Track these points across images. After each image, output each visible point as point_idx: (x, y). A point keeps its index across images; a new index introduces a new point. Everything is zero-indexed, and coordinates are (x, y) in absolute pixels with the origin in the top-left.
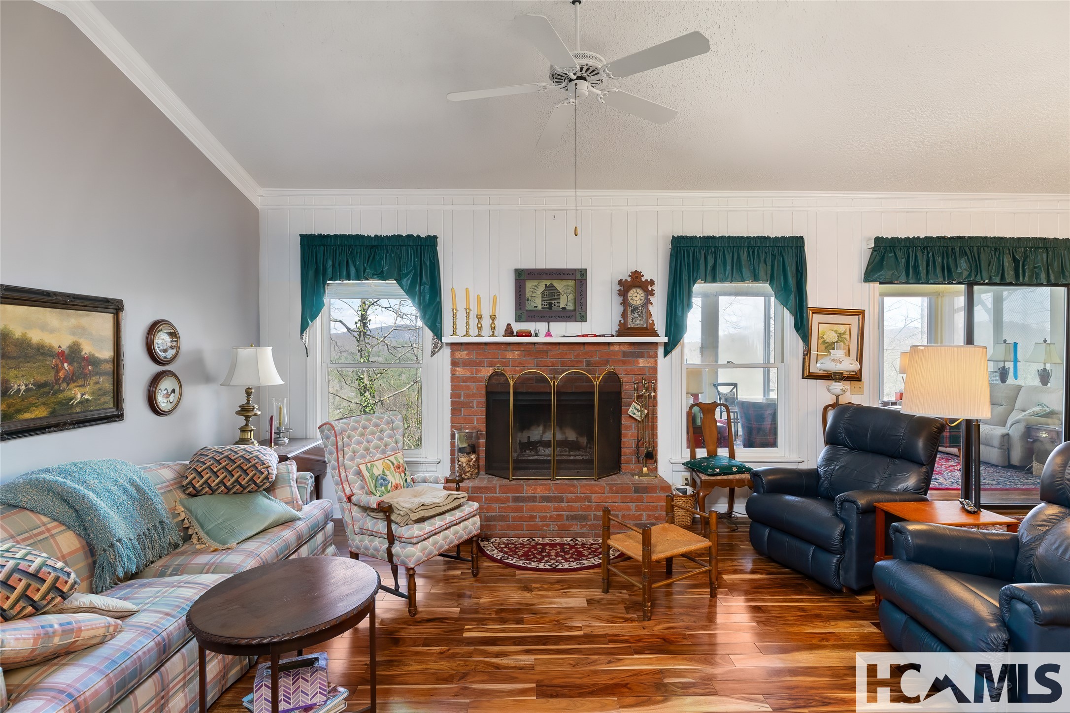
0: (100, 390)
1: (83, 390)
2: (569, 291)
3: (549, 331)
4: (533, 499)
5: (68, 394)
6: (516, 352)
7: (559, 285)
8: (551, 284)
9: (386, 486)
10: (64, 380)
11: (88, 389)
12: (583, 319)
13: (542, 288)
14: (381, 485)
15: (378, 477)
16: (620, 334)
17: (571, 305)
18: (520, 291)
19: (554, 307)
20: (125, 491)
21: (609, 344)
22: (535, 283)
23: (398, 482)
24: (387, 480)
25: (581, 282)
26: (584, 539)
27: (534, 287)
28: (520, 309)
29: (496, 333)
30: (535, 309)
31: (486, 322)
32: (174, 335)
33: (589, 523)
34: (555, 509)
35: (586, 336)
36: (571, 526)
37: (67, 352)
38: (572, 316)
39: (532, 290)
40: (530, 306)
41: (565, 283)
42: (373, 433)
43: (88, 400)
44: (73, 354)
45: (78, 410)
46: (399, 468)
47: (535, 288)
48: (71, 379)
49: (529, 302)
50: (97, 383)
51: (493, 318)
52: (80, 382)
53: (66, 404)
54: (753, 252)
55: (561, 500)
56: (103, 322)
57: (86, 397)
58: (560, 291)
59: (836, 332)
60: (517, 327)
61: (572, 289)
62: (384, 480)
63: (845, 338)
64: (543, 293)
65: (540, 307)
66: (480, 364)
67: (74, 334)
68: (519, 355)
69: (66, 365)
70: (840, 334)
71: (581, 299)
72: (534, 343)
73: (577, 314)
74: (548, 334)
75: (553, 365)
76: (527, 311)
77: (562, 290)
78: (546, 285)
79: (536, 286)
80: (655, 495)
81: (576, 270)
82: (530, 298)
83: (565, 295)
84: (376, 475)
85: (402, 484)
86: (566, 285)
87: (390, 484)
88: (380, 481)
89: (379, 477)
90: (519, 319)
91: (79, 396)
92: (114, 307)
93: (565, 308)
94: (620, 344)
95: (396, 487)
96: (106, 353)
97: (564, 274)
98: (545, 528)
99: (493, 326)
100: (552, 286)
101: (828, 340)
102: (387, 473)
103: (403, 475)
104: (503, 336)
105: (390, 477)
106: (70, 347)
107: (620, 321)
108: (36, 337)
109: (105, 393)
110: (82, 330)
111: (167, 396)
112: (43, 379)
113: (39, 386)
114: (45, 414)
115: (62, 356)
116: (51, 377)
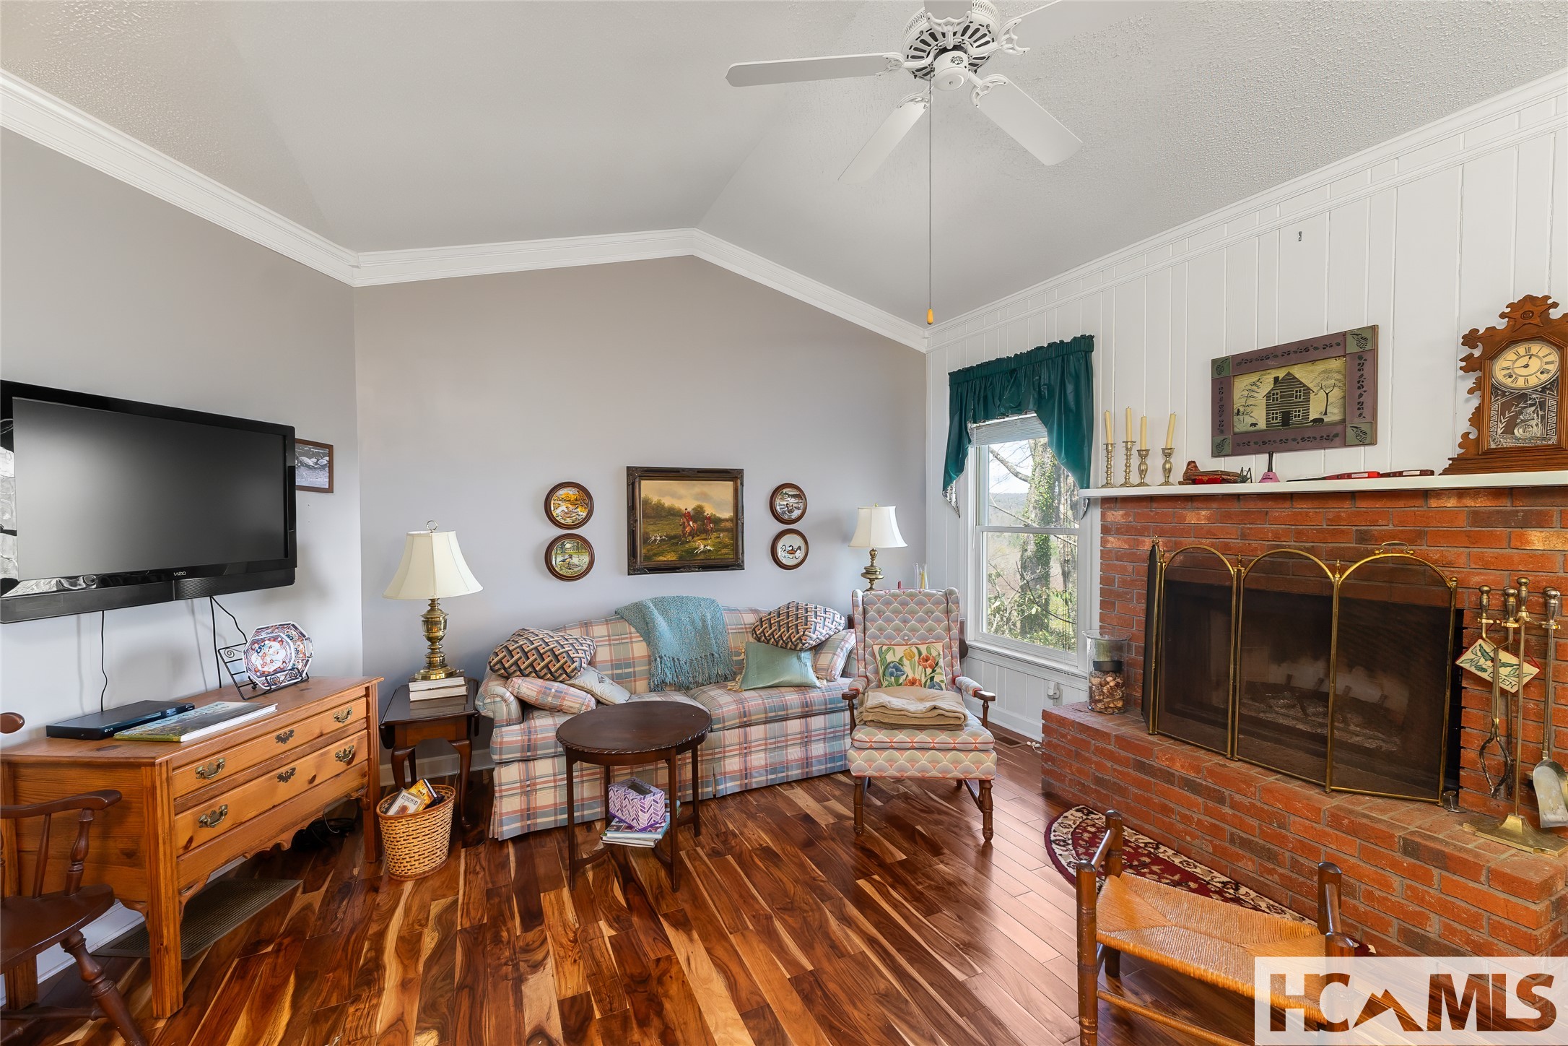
0: (720, 543)
1: (706, 542)
2: (1333, 381)
3: (1270, 469)
4: (1168, 777)
5: (694, 545)
6: (1204, 513)
7: (1303, 373)
8: (1289, 374)
9: (897, 677)
10: (690, 535)
11: (709, 541)
12: (1366, 437)
13: (1267, 384)
14: (892, 674)
15: (889, 664)
16: (1457, 466)
17: (1336, 411)
18: (1221, 399)
19: (1294, 420)
20: (693, 622)
21: (1425, 494)
22: (1253, 378)
23: (917, 677)
24: (901, 671)
25: (1360, 358)
26: (1253, 894)
27: (1250, 387)
28: (1222, 432)
29: (1171, 480)
30: (1253, 428)
31: (1156, 462)
32: (801, 495)
33: (1280, 870)
34: (1208, 812)
36: (1239, 858)
37: (692, 513)
38: (1336, 435)
39: (1246, 393)
40: (1242, 425)
41: (1320, 367)
42: (913, 612)
43: (710, 550)
44: (698, 515)
45: (702, 557)
46: (927, 661)
47: (1254, 388)
48: (693, 534)
49: (1241, 417)
50: (719, 537)
51: (1168, 453)
52: (703, 536)
53: (691, 552)
55: (1221, 800)
56: (724, 490)
57: (708, 548)
58: (1310, 386)
60: (1209, 464)
61: (1340, 377)
62: (897, 669)
64: (1268, 396)
65: (1262, 425)
66: (1141, 532)
67: (697, 499)
68: (1208, 518)
69: (691, 523)
71: (1361, 396)
72: (1238, 496)
73: (1349, 430)
74: (1269, 476)
75: (1277, 537)
76: (1235, 434)
77: (1315, 383)
78: (1276, 379)
79: (1254, 384)
81: (1344, 334)
82: (1241, 409)
83: (1322, 394)
84: (888, 661)
85: (923, 681)
86: (1325, 372)
87: (904, 677)
88: (890, 670)
89: (891, 665)
90: (1218, 451)
91: (702, 547)
92: (733, 476)
93: (1321, 420)
94: (1461, 493)
95: (913, 683)
96: (727, 514)
97: (1316, 349)
99: (1168, 466)
100: (1291, 379)
102: (906, 662)
103: (929, 670)
104: (1180, 483)
105: (907, 668)
106: (693, 509)
107: (1466, 435)
108: (668, 502)
109: (726, 546)
110: (704, 496)
111: (792, 552)
112: (673, 533)
113: (670, 538)
114: (674, 559)
115: (688, 516)
116: (679, 532)
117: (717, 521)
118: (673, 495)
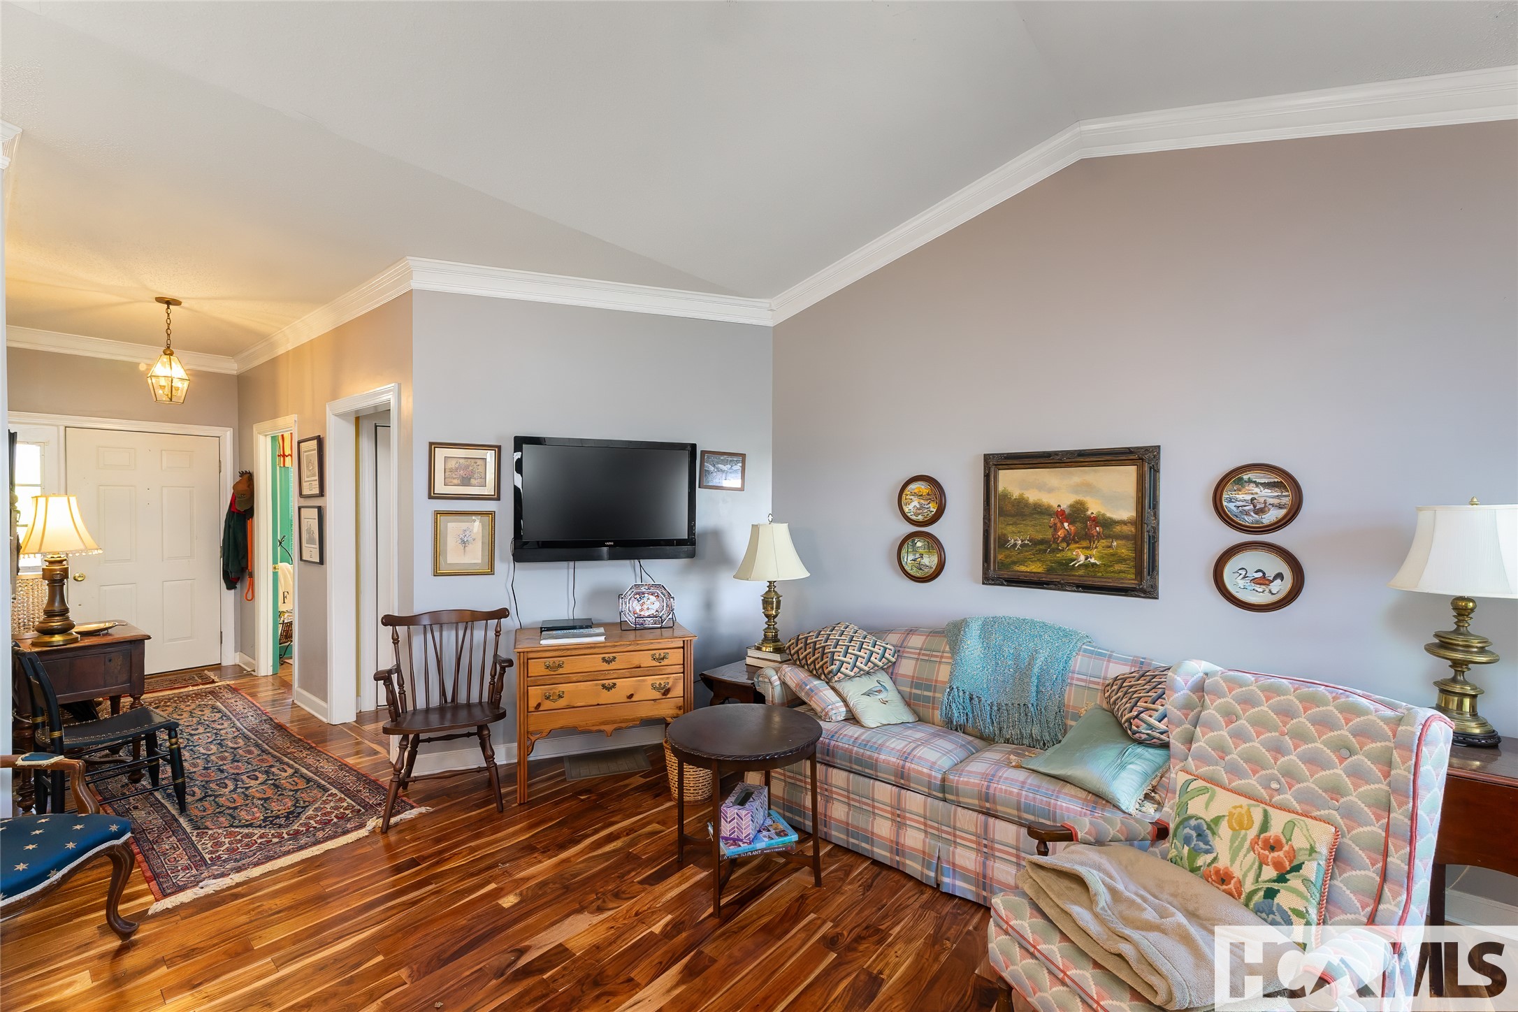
0: (1113, 555)
1: (1088, 552)
5: (1069, 554)
9: (1195, 852)
10: (1064, 539)
11: (1094, 552)
14: (1187, 840)
15: (1190, 817)
23: (1237, 872)
24: (1207, 843)
32: (1287, 483)
37: (1067, 511)
42: (1261, 724)
43: (1094, 565)
44: (1077, 514)
45: (1081, 572)
46: (1272, 849)
48: (1069, 539)
50: (1110, 547)
52: (1085, 544)
53: (1066, 565)
56: (1124, 479)
57: (1093, 560)
62: (1200, 835)
67: (1076, 492)
69: (1066, 525)
84: (1190, 812)
85: (1248, 886)
87: (1209, 858)
88: (1187, 830)
89: (1193, 822)
91: (1082, 558)
92: (1142, 457)
95: (1223, 879)
96: (1125, 512)
102: (1224, 830)
103: (1269, 872)
105: (1222, 843)
106: (1071, 506)
108: (1033, 496)
109: (1121, 560)
110: (1089, 488)
111: (1263, 581)
112: (1040, 537)
113: (1035, 543)
114: (1040, 570)
115: (1061, 515)
116: (1048, 535)
117: (1107, 523)
118: (1041, 487)
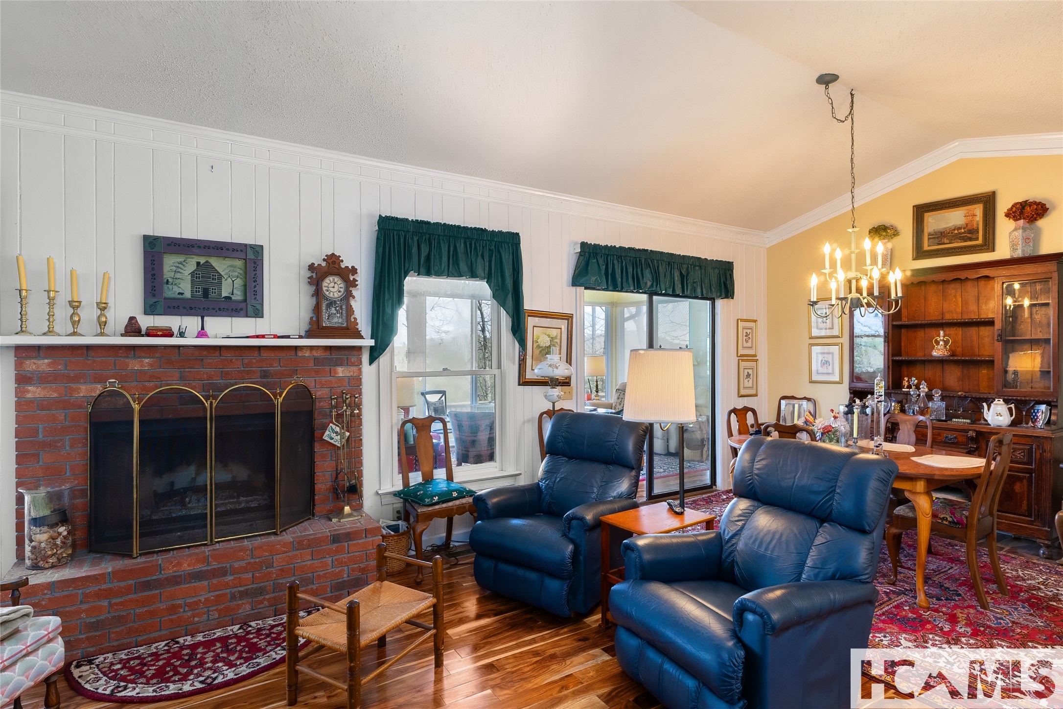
2: (236, 274)
3: (203, 328)
4: (175, 580)
6: (147, 361)
7: (220, 265)
8: (207, 262)
12: (258, 313)
13: (191, 266)
16: (310, 334)
17: (239, 293)
18: (153, 269)
19: (212, 295)
21: (296, 348)
22: (181, 258)
25: (255, 263)
26: (260, 622)
27: (177, 265)
28: (154, 295)
29: (107, 330)
30: (180, 296)
31: (89, 314)
33: (267, 597)
34: (211, 589)
35: (263, 337)
36: (238, 606)
38: (241, 309)
39: (174, 268)
40: (171, 292)
41: (229, 262)
47: (180, 266)
49: (170, 287)
51: (103, 307)
54: (471, 245)
55: (223, 572)
58: (222, 273)
59: (549, 336)
60: (146, 322)
61: (241, 272)
63: (557, 342)
64: (192, 274)
65: (188, 294)
66: (76, 379)
68: (151, 365)
70: (552, 338)
71: (255, 287)
72: (179, 347)
73: (249, 307)
74: (202, 334)
75: (210, 377)
76: (165, 299)
77: (225, 272)
78: (198, 263)
79: (181, 263)
80: (360, 541)
81: (246, 245)
82: (170, 280)
83: (229, 280)
86: (231, 266)
90: (150, 309)
93: (229, 298)
94: (311, 348)
97: (228, 249)
98: (196, 619)
99: (103, 319)
100: (208, 265)
101: (541, 345)
104: (122, 335)
107: (311, 318)
